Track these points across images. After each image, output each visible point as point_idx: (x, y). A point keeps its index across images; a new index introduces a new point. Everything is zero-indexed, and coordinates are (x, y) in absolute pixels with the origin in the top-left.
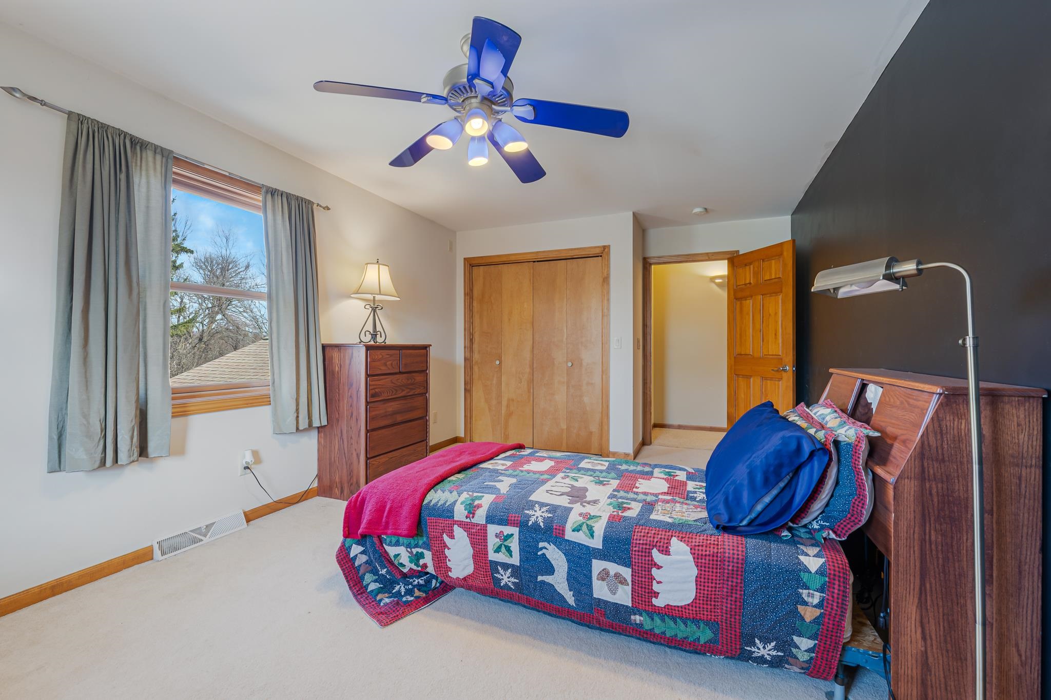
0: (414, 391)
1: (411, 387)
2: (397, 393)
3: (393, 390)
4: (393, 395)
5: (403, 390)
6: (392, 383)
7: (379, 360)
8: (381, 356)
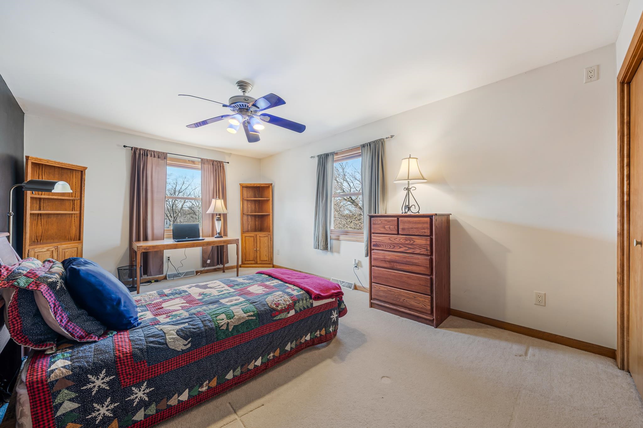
0: (413, 250)
1: (410, 246)
2: (395, 248)
3: (391, 245)
4: (390, 249)
5: (400, 247)
6: (390, 240)
7: (379, 224)
8: (380, 222)
